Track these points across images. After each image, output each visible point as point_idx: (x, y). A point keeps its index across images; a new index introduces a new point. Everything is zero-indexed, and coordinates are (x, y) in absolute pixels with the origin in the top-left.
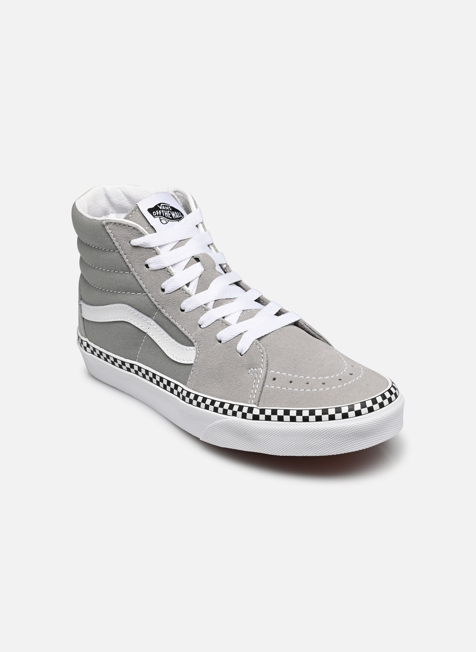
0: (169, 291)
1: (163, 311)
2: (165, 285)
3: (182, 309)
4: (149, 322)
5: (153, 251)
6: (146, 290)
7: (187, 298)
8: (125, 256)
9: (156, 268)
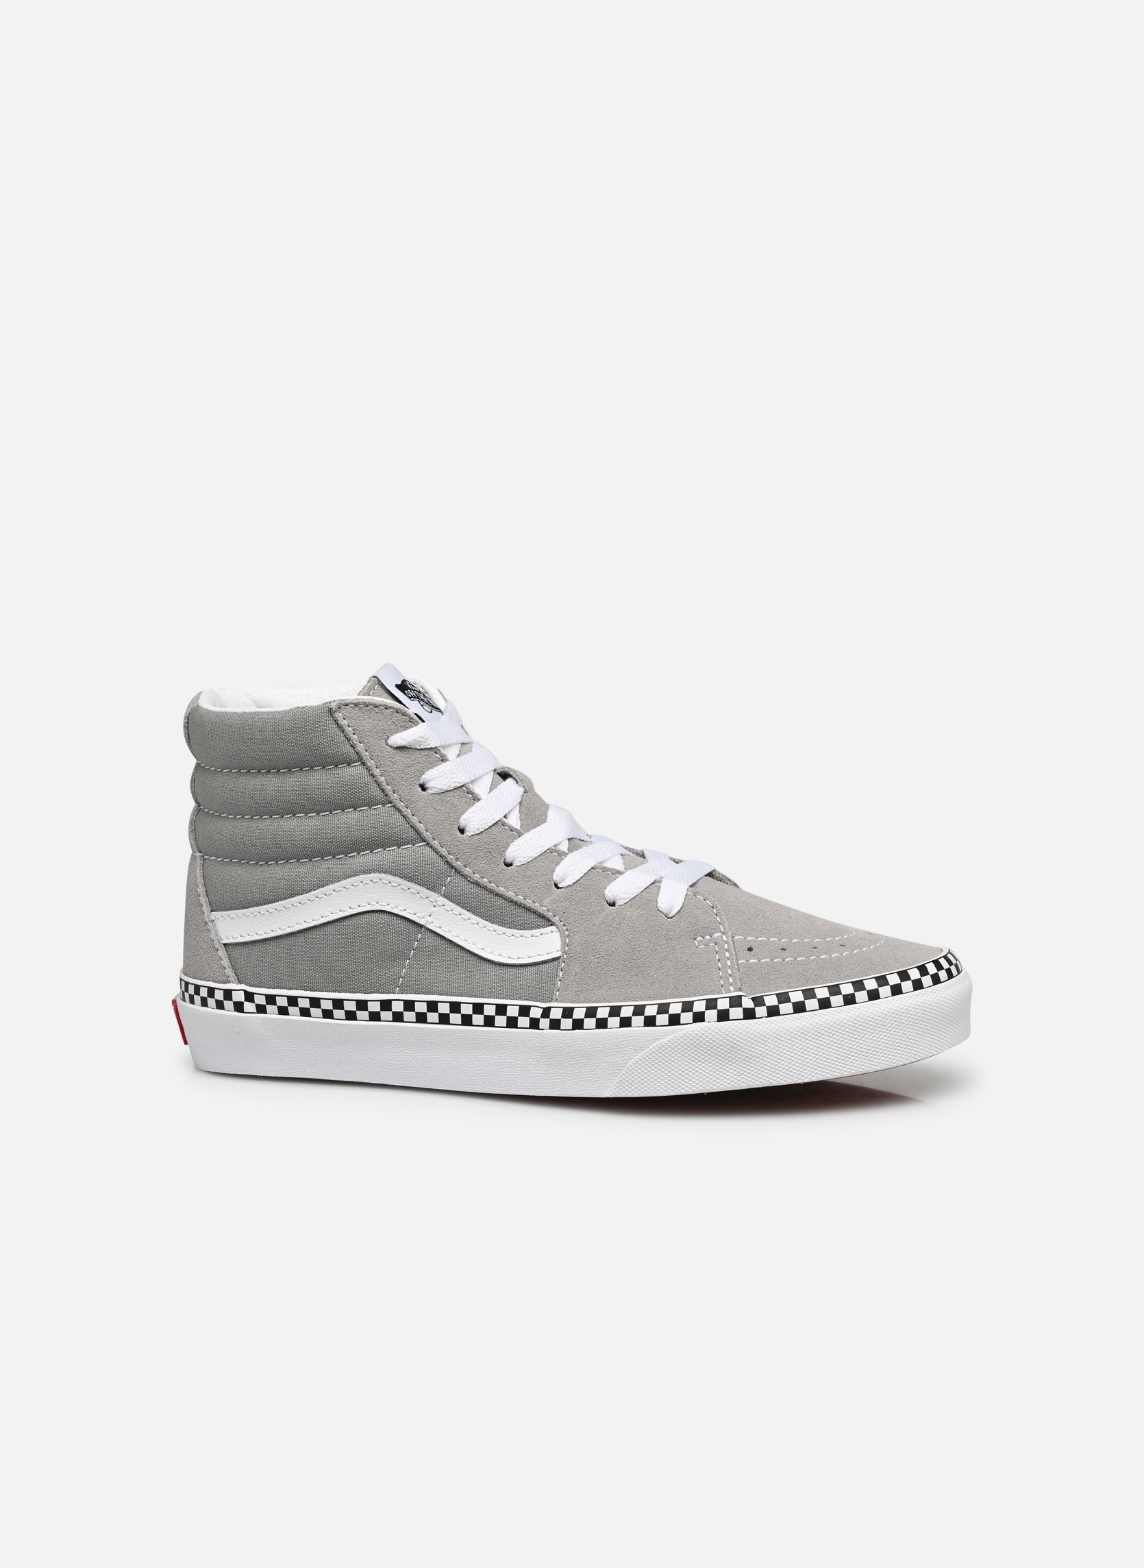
0: (478, 830)
1: (468, 871)
2: (469, 819)
3: (509, 860)
4: (433, 900)
5: (436, 755)
6: (427, 835)
7: (515, 839)
8: (378, 770)
9: (446, 788)
